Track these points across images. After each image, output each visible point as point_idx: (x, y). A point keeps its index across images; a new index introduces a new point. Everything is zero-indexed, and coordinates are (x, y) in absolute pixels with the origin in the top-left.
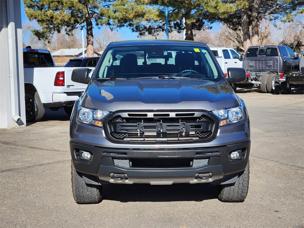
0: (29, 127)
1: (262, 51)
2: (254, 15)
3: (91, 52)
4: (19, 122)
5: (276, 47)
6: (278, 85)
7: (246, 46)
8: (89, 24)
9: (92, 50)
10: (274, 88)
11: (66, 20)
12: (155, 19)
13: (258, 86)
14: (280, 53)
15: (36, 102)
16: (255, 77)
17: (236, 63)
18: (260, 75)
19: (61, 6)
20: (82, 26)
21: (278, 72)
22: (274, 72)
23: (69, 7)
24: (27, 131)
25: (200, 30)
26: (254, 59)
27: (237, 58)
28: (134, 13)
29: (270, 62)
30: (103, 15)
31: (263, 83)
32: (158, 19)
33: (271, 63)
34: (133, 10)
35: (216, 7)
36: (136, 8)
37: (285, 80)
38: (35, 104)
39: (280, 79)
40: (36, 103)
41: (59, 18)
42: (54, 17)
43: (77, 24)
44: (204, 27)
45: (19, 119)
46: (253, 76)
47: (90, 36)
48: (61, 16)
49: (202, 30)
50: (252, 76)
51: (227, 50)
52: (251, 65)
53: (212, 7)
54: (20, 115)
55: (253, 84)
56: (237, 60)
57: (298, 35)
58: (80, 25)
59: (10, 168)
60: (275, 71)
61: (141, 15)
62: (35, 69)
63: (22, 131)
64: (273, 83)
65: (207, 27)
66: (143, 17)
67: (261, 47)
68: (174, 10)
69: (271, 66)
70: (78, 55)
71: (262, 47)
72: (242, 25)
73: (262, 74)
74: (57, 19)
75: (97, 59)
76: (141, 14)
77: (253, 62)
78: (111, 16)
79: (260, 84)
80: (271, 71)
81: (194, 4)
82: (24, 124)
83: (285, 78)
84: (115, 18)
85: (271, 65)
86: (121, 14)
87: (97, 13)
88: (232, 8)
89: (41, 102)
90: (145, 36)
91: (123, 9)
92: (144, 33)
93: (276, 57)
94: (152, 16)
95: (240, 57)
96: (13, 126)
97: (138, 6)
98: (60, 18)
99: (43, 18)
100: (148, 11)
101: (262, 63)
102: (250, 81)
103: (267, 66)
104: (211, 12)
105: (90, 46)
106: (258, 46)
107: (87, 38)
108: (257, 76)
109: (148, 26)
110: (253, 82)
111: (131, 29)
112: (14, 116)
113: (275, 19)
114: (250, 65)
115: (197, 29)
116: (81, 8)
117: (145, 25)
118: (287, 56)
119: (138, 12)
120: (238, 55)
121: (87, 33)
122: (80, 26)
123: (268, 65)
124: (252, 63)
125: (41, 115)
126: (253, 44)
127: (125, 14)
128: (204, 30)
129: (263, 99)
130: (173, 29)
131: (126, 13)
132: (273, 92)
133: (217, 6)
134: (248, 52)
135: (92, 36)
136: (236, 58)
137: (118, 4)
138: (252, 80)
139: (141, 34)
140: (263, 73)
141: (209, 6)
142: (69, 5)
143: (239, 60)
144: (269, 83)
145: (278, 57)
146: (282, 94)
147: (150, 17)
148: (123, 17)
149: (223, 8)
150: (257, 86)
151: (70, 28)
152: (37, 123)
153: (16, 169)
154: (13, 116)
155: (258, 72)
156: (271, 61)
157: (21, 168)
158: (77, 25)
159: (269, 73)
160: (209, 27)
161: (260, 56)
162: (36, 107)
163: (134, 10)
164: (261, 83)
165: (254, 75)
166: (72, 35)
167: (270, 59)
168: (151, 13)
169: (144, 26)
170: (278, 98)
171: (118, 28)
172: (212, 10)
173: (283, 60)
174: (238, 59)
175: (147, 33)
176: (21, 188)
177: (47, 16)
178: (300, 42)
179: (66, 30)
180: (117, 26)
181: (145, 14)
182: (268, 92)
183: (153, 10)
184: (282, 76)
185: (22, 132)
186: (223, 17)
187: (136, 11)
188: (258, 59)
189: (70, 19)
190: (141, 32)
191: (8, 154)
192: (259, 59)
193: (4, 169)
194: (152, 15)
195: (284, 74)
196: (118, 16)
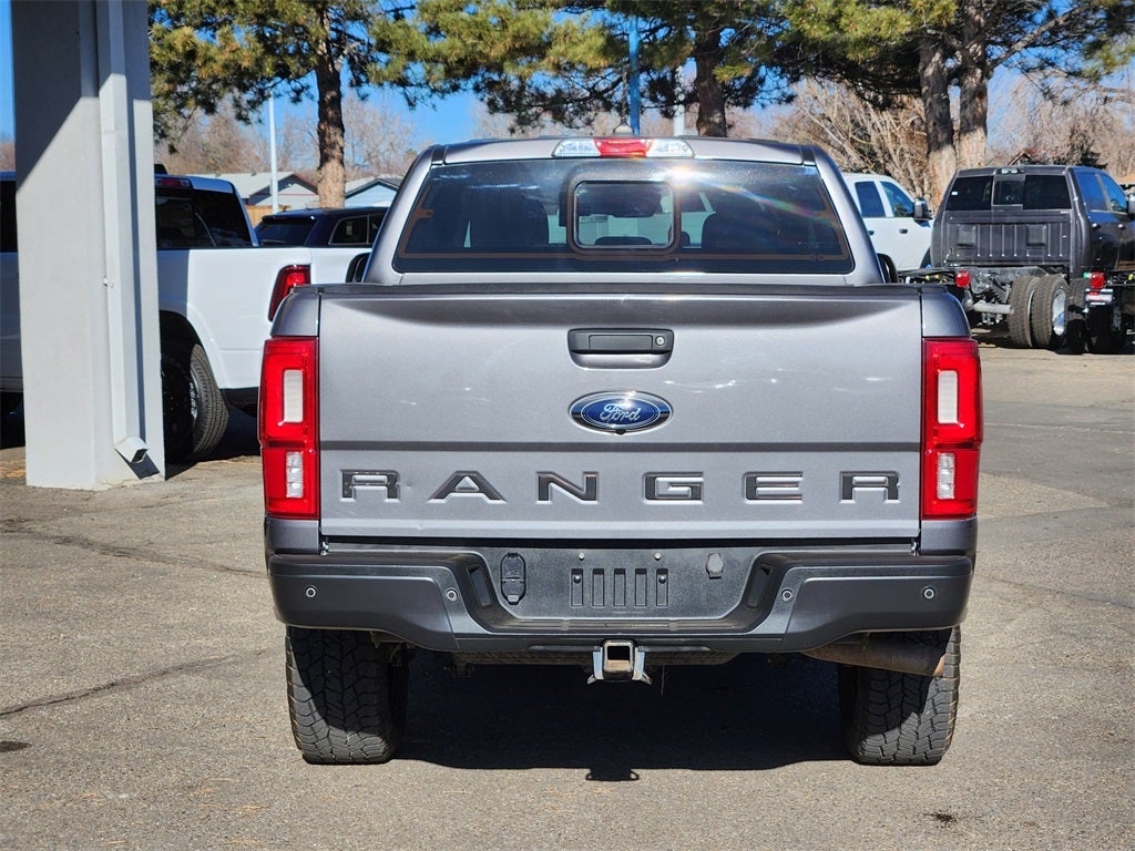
0: (176, 484)
1: (1007, 188)
2: (971, 50)
3: (336, 189)
4: (141, 465)
5: (1064, 173)
6: (1080, 317)
7: (937, 169)
8: (329, 82)
9: (338, 180)
10: (1059, 330)
11: (245, 64)
12: (593, 63)
13: (998, 321)
14: (1079, 194)
15: (197, 383)
16: (987, 286)
17: (905, 231)
18: (1003, 278)
19: (225, 11)
20: (299, 86)
21: (1069, 269)
22: (1055, 267)
23: (258, 16)
24: (177, 499)
25: (746, 105)
26: (977, 219)
27: (908, 216)
28: (509, 40)
29: (1040, 231)
30: (390, 44)
31: (1019, 308)
32: (602, 64)
33: (1043, 233)
34: (505, 27)
35: (833, 21)
36: (518, 19)
37: (1108, 298)
38: (192, 394)
39: (1089, 297)
40: (195, 389)
41: (217, 58)
42: (201, 53)
43: (278, 79)
44: (763, 94)
45: (140, 453)
46: (981, 284)
47: (332, 130)
48: (227, 49)
49: (755, 107)
50: (978, 285)
51: (871, 185)
52: (965, 242)
53: (819, 18)
54: (143, 436)
55: (980, 313)
56: (909, 222)
57: (1083, 128)
58: (289, 82)
59: (184, 659)
60: (1057, 264)
61: (535, 49)
62: (193, 253)
63: (159, 500)
64: (1058, 310)
65: (776, 94)
66: (543, 56)
67: (1004, 172)
68: (653, 31)
69: (1042, 245)
70: (252, 196)
71: (1010, 172)
72: (924, 90)
73: (1011, 277)
74: (211, 59)
75: (368, 216)
76: (536, 42)
77: (974, 228)
78: (418, 53)
79: (1004, 316)
80: (1042, 266)
81: (745, 7)
82: (157, 472)
83: (1111, 290)
84: (433, 60)
85: (1044, 241)
86: (458, 44)
87: (359, 40)
88: (896, 22)
89: (215, 384)
90: (538, 128)
91: (469, 27)
92: (537, 116)
93: (1063, 212)
94: (579, 52)
95: (919, 212)
96: (116, 480)
97: (522, 14)
98: (222, 58)
99: (157, 58)
100: (561, 32)
101: (1009, 234)
102: (970, 301)
103: (1028, 245)
104: (814, 39)
105: (332, 166)
106: (992, 170)
107: (322, 134)
108: (995, 282)
109: (550, 91)
110: (981, 306)
111: (486, 99)
112: (123, 441)
113: (1042, 68)
114: (961, 241)
115: (737, 104)
116: (301, 19)
117: (542, 88)
118: (1103, 206)
119: (526, 36)
120: (914, 204)
121: (323, 116)
122: (289, 88)
123: (1032, 241)
124: (970, 236)
125: (216, 429)
126: (964, 163)
127: (474, 45)
128: (763, 106)
129: (1029, 372)
130: (647, 103)
131: (480, 38)
132: (1056, 345)
133: (840, 15)
134: (955, 193)
135: (341, 126)
136: (902, 215)
137: (442, 5)
138: (976, 300)
139: (522, 121)
140: (1013, 272)
141: (809, 15)
142: (259, 7)
143: (917, 221)
144: (1041, 310)
145: (1071, 211)
146: (1094, 351)
147: (570, 55)
148: (466, 57)
149: (863, 23)
150: (993, 320)
151: (250, 95)
152: (200, 465)
153: (211, 661)
154: (115, 441)
155: (998, 270)
156: (1045, 227)
157: (231, 659)
158: (279, 85)
159: (1038, 273)
160: (784, 95)
161: (1000, 208)
162: (194, 404)
163: (511, 29)
164: (1013, 312)
165: (984, 281)
166: (260, 121)
167: (1041, 219)
168: (575, 40)
169: (537, 89)
170: (1084, 369)
171: (436, 97)
172: (818, 32)
173: (1089, 223)
174: (911, 219)
175: (547, 117)
176: (273, 746)
177: (171, 48)
178: (1093, 154)
179: (237, 104)
180: (434, 91)
181: (549, 44)
182: (1036, 345)
183: (583, 28)
184: (1096, 287)
185: (160, 505)
186: (861, 56)
187: (518, 32)
188: (993, 219)
189: (259, 62)
190: (523, 113)
191: (146, 598)
192: (998, 219)
193: (162, 664)
194: (580, 49)
195: (1106, 278)
196: (445, 52)
